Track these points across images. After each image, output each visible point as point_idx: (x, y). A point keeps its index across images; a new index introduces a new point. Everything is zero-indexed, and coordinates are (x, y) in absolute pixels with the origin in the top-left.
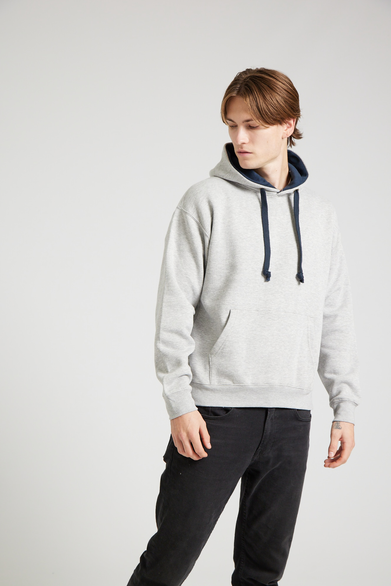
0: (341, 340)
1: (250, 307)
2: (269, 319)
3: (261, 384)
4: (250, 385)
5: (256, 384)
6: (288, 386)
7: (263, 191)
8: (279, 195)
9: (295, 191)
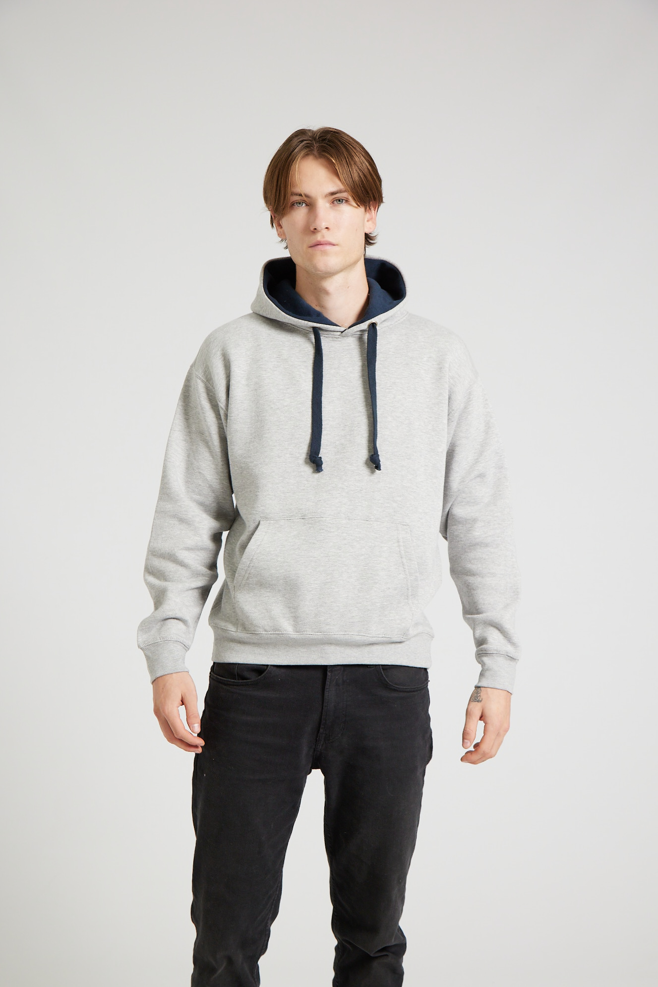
0: (485, 559)
2: (322, 531)
4: (291, 633)
6: (361, 634)
7: (316, 331)
8: (347, 336)
9: (369, 326)
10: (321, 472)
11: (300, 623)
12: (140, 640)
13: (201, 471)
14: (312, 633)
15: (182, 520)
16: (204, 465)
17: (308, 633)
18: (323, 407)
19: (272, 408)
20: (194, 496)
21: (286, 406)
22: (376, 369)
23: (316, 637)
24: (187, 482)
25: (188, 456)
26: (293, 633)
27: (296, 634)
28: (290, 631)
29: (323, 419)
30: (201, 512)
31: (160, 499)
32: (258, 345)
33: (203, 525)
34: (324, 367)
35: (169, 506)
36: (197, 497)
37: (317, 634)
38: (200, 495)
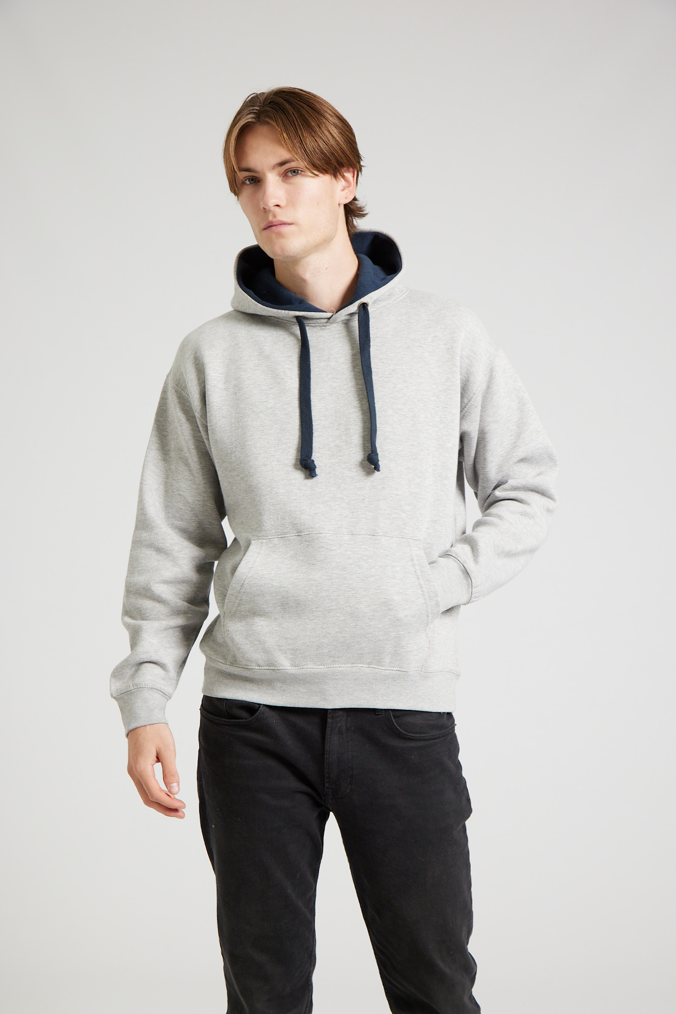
1: (286, 531)
3: (311, 667)
4: (288, 668)
5: (302, 667)
6: (372, 666)
7: (300, 321)
8: (334, 322)
9: (359, 307)
10: (314, 479)
11: (299, 656)
12: (113, 688)
13: (181, 493)
14: (314, 667)
15: (159, 550)
16: (184, 486)
17: (309, 666)
18: (312, 405)
19: (254, 411)
20: (175, 522)
21: (271, 408)
22: (371, 355)
23: (318, 670)
24: (166, 507)
25: (167, 478)
26: (291, 668)
27: (295, 668)
28: (287, 666)
29: (314, 418)
30: (182, 539)
31: (137, 528)
32: (237, 344)
33: (184, 554)
34: (311, 360)
35: (145, 535)
36: (179, 523)
37: (319, 667)
38: (182, 520)
